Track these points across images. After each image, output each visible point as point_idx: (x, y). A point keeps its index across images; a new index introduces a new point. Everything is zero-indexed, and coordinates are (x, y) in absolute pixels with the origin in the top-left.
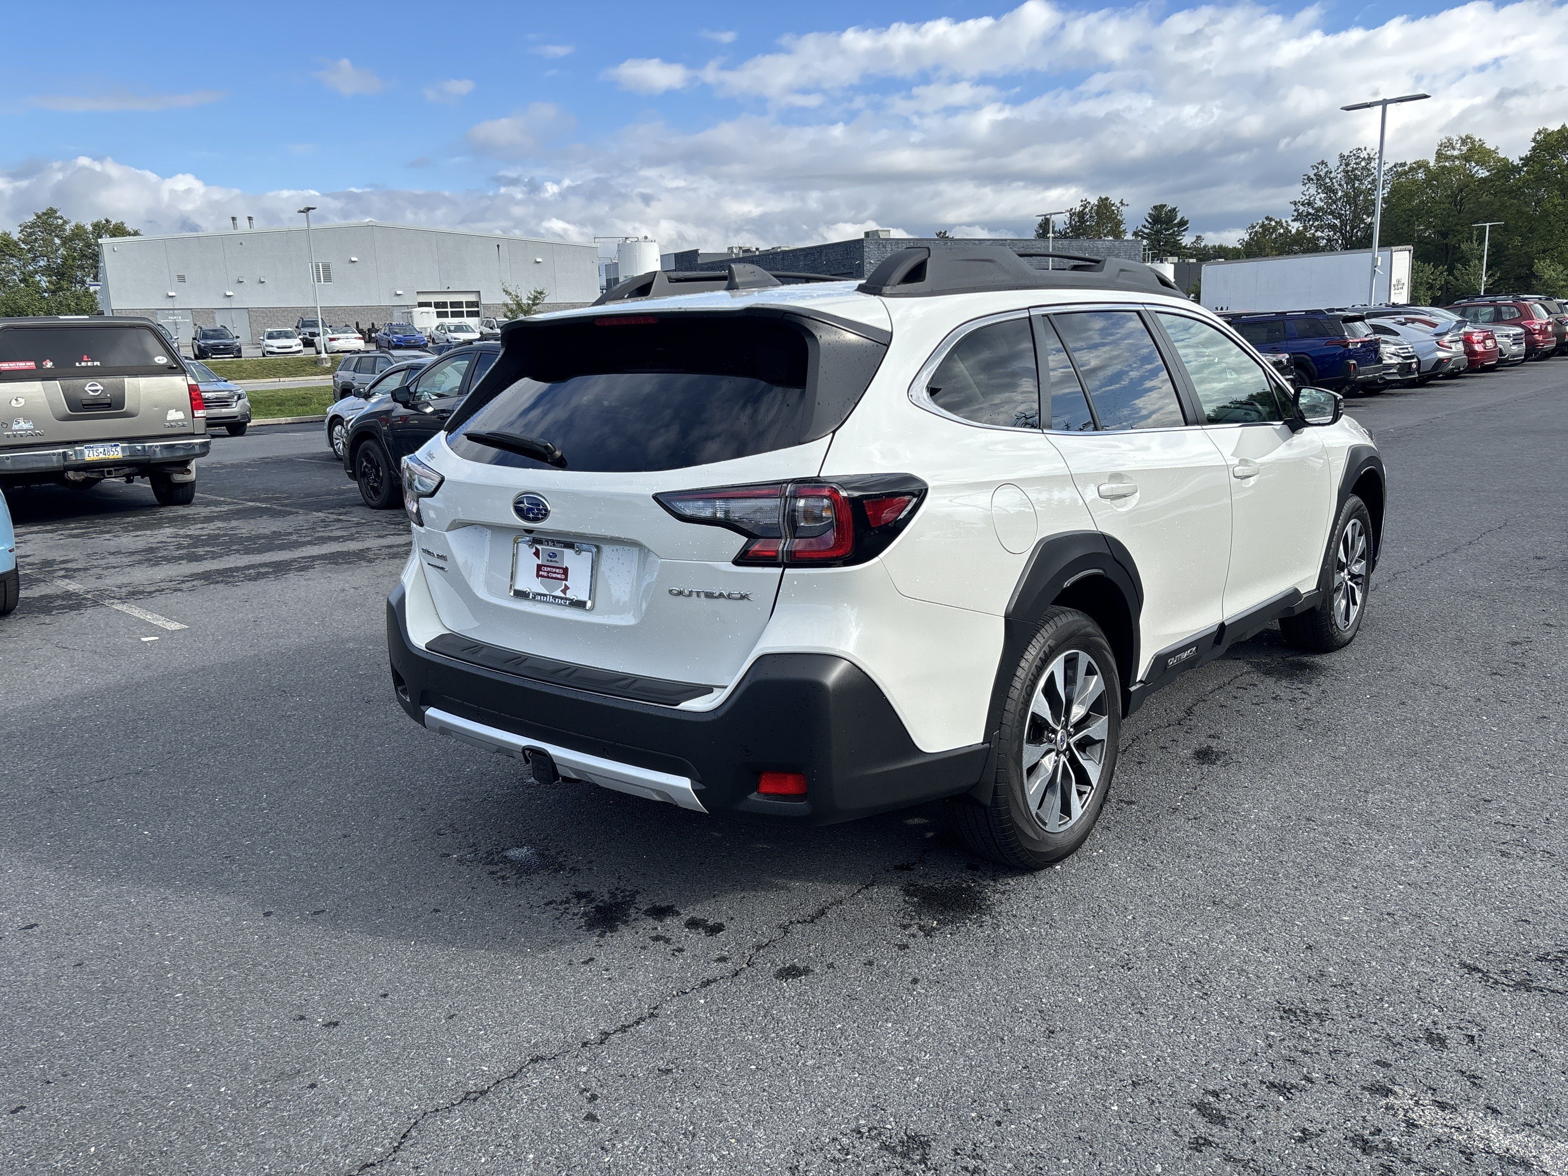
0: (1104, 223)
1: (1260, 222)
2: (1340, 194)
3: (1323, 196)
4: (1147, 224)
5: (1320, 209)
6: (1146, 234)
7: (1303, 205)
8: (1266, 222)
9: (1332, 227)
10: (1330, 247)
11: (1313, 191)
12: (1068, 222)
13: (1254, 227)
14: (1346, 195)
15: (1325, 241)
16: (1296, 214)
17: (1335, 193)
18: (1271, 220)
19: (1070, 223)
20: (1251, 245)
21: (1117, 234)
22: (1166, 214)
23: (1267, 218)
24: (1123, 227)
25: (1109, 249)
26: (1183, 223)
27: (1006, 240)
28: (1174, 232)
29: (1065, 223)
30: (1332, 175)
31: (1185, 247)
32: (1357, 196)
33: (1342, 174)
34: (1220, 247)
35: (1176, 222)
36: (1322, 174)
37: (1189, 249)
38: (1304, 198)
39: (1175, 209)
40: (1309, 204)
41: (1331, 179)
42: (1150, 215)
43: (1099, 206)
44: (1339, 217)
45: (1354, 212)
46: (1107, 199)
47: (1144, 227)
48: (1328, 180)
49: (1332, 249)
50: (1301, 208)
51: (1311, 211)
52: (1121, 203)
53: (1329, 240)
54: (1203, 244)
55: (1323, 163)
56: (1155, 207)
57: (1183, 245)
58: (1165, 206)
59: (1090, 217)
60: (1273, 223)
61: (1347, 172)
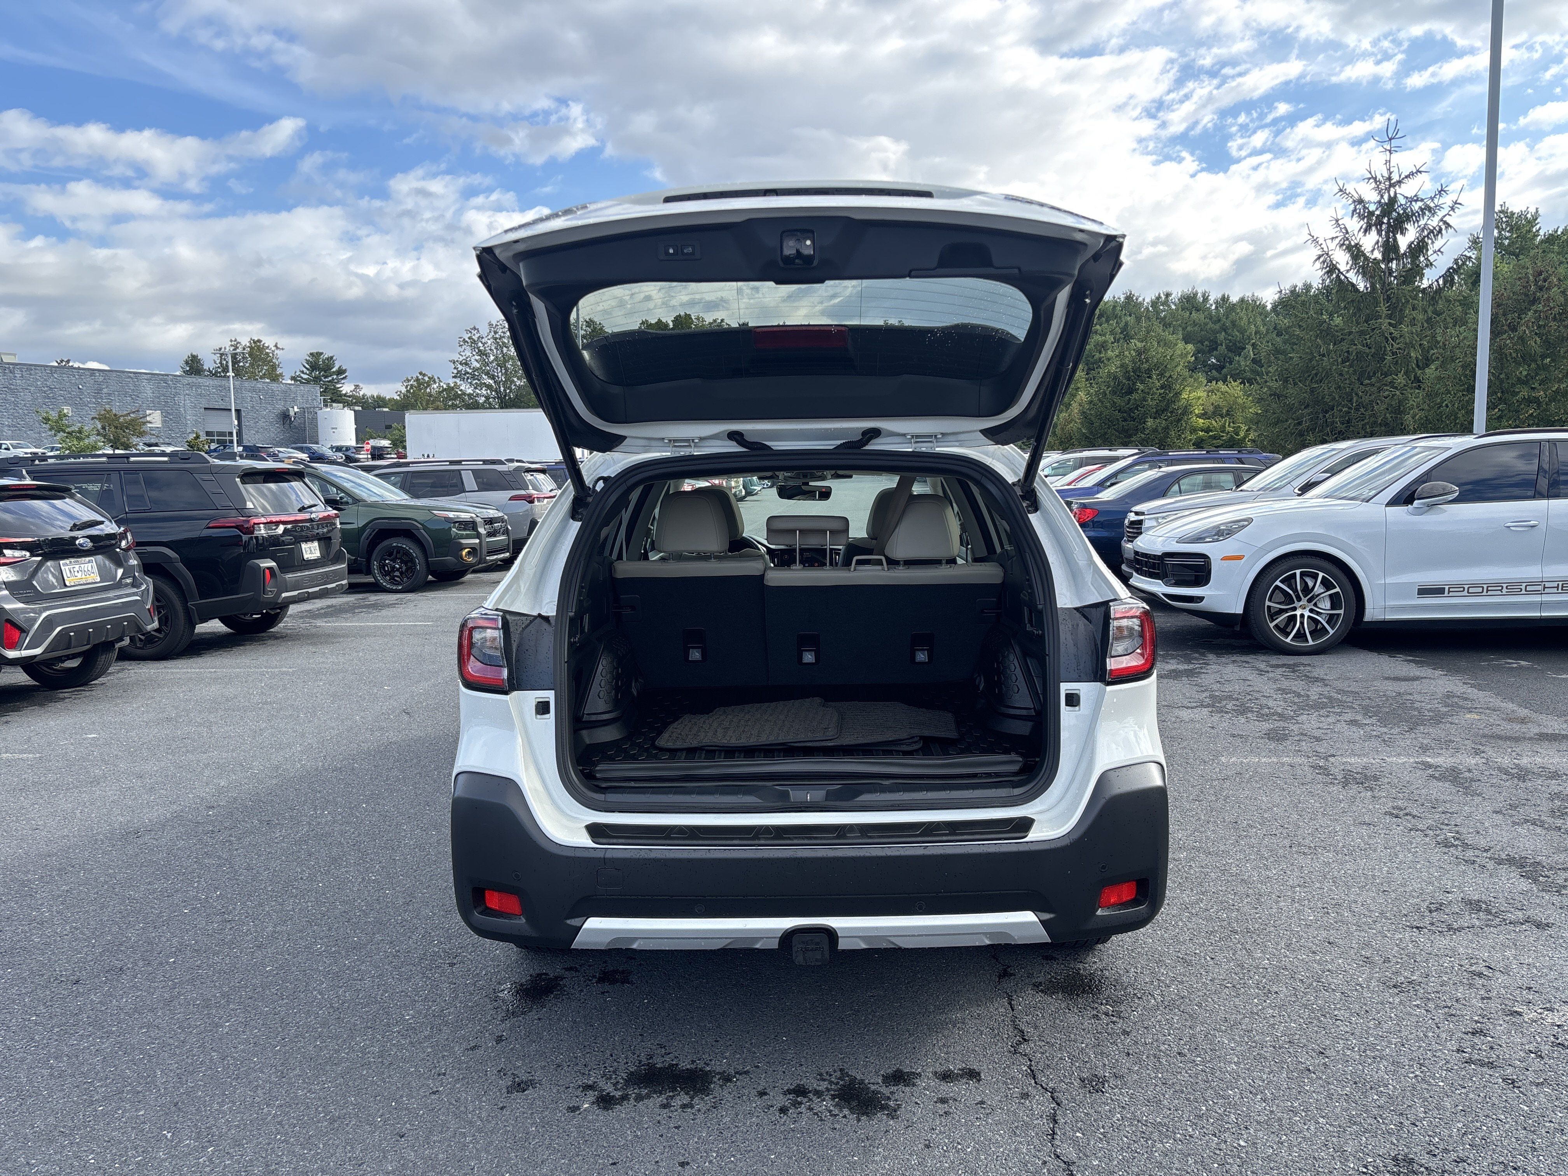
0: (259, 365)
1: (415, 377)
2: (492, 358)
3: (478, 358)
4: (305, 370)
5: (474, 369)
6: (305, 379)
7: (461, 364)
8: (420, 377)
9: (489, 387)
10: (487, 406)
11: (468, 353)
12: (218, 362)
13: (409, 381)
14: (496, 359)
15: (483, 399)
16: (455, 371)
17: (487, 355)
18: (424, 375)
19: (221, 363)
20: (408, 397)
21: (275, 378)
22: (324, 361)
23: (421, 373)
24: (279, 371)
25: (285, 392)
26: (341, 372)
27: (167, 375)
28: (333, 379)
29: (215, 362)
30: (483, 341)
31: (345, 395)
32: (505, 361)
33: (492, 340)
34: (379, 397)
35: (334, 370)
36: (475, 338)
37: (349, 397)
38: (461, 359)
39: (332, 358)
40: (466, 364)
41: (484, 344)
42: (308, 362)
43: (251, 348)
44: (493, 377)
45: (506, 373)
46: (259, 341)
47: (303, 372)
48: (480, 344)
49: (491, 407)
50: (460, 367)
51: (468, 370)
52: (276, 346)
53: (487, 398)
54: (361, 393)
55: (475, 328)
56: (311, 354)
57: (344, 392)
58: (322, 353)
59: (243, 358)
60: (426, 379)
61: (496, 339)
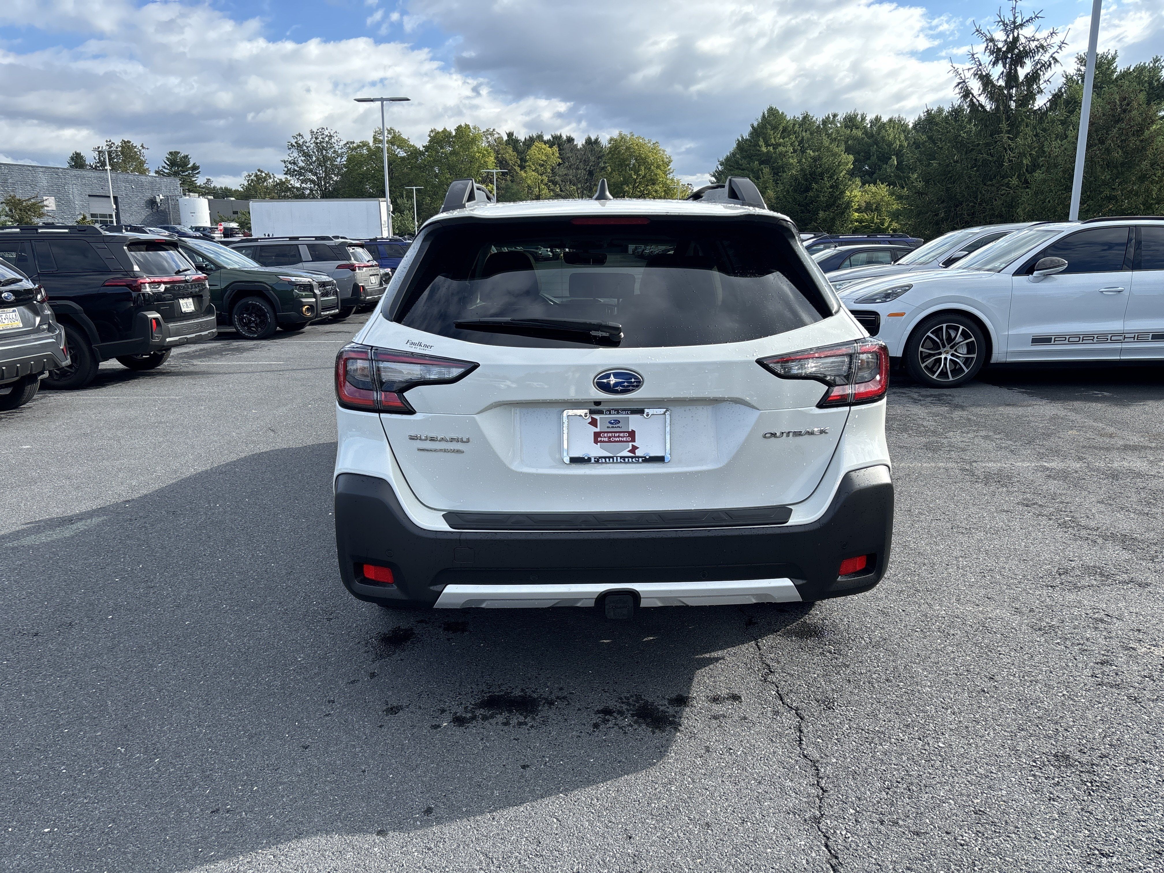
0: (129, 162)
1: (254, 172)
2: (314, 159)
3: (303, 158)
4: (166, 165)
5: (301, 168)
6: (167, 173)
7: (290, 163)
8: (259, 173)
9: (312, 181)
10: (312, 196)
11: (295, 154)
12: (97, 158)
13: (250, 176)
14: (318, 159)
15: (308, 191)
16: (286, 169)
17: (310, 156)
18: (262, 172)
19: (99, 158)
20: (250, 189)
21: (143, 172)
22: (181, 160)
23: (259, 170)
24: (146, 166)
25: (152, 183)
26: (195, 168)
27: (58, 168)
28: (189, 173)
29: (95, 158)
30: (307, 145)
31: (199, 187)
32: (325, 162)
33: (314, 144)
34: (226, 189)
35: (189, 166)
36: (301, 142)
37: (203, 188)
38: (290, 159)
39: (187, 156)
40: (294, 163)
41: (307, 147)
42: (168, 159)
43: (122, 147)
44: (315, 174)
45: (325, 171)
46: (129, 142)
47: (164, 167)
48: (305, 148)
49: (314, 198)
50: (290, 166)
51: (296, 168)
52: (142, 146)
53: (311, 190)
54: (212, 186)
55: (300, 135)
56: (171, 153)
57: (198, 184)
58: (179, 153)
59: (117, 155)
60: (264, 175)
61: (317, 143)
